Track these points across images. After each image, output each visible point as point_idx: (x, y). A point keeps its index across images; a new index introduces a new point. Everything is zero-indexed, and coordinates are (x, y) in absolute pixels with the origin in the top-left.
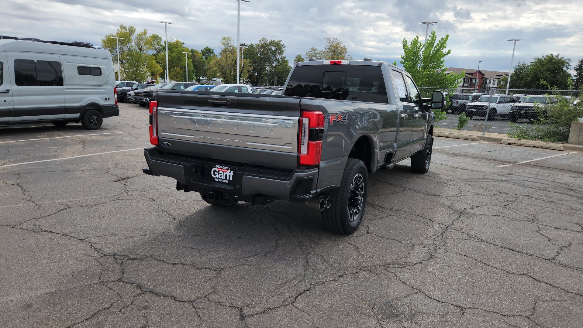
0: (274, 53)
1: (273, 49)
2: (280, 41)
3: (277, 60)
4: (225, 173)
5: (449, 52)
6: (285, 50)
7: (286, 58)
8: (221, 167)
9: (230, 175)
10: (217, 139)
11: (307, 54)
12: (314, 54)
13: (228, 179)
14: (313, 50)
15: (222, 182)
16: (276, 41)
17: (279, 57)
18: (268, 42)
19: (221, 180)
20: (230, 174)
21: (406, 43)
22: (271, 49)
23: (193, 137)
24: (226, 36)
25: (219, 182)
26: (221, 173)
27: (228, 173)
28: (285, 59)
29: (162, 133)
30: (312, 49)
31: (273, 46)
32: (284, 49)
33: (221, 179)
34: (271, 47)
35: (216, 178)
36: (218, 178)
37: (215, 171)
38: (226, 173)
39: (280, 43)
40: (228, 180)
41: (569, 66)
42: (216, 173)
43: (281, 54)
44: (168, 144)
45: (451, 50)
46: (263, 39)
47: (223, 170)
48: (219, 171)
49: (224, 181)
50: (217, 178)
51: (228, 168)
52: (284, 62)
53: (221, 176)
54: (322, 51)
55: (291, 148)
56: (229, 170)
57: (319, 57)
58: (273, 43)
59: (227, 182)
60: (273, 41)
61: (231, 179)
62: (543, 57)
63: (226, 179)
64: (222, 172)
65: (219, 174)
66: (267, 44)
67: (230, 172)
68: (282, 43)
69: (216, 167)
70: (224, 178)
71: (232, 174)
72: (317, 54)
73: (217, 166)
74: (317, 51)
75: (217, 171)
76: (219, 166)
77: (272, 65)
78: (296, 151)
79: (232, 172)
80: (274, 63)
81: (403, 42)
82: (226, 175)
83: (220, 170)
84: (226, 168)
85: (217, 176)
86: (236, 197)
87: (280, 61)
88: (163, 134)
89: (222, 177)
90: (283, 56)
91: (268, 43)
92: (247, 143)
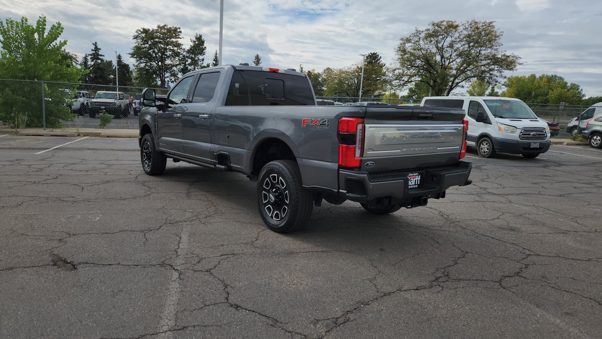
4: (414, 179)
8: (412, 175)
9: (418, 180)
10: (419, 149)
15: (414, 188)
23: (399, 151)
25: (411, 188)
26: (412, 180)
29: (368, 152)
33: (412, 185)
36: (410, 185)
38: (416, 179)
44: (372, 163)
47: (414, 177)
48: (410, 179)
49: (414, 186)
51: (417, 174)
55: (459, 147)
59: (417, 186)
61: (419, 183)
65: (410, 181)
67: (418, 177)
73: (409, 175)
79: (420, 176)
83: (411, 177)
84: (415, 174)
89: (413, 184)
92: (438, 149)
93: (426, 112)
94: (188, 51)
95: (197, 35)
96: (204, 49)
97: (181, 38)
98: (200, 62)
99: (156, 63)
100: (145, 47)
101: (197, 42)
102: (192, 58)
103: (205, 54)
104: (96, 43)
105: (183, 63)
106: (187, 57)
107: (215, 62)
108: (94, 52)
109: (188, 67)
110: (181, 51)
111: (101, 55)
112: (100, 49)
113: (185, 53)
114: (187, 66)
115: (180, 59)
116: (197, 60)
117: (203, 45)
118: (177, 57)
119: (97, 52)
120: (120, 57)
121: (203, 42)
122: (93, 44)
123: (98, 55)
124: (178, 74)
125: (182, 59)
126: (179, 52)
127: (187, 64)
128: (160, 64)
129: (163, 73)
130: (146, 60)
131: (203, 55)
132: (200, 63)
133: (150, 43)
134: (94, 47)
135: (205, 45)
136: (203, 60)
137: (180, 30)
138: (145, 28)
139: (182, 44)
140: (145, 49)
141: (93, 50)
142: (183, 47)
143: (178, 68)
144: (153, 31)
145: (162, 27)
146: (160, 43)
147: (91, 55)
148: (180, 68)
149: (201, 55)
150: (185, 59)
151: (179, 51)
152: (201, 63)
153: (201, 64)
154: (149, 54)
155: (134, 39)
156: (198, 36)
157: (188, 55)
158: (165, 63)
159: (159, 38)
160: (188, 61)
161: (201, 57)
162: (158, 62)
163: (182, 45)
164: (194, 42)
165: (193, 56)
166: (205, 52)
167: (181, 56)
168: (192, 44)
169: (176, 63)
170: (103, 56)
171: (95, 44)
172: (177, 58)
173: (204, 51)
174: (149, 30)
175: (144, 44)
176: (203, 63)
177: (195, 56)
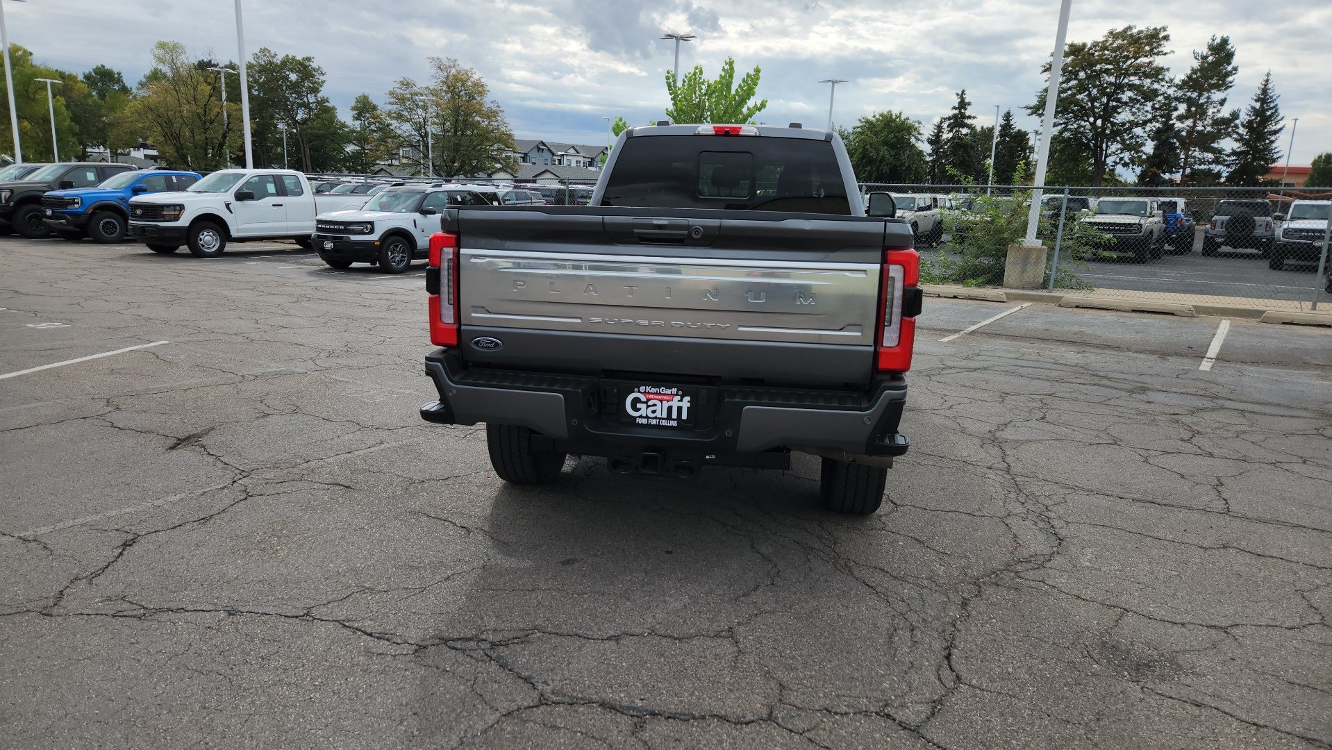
0: (295, 87)
1: (293, 77)
2: (309, 59)
3: (306, 106)
4: (666, 405)
5: (763, 105)
6: (324, 82)
7: (328, 102)
8: (654, 390)
9: (680, 409)
10: (654, 322)
11: (391, 93)
12: (409, 96)
13: (674, 415)
14: (406, 84)
15: (658, 427)
16: (299, 58)
17: (312, 98)
18: (278, 60)
19: (654, 422)
20: (680, 404)
21: (675, 81)
22: (287, 78)
23: (579, 321)
24: (166, 40)
25: (649, 426)
26: (655, 405)
27: (675, 403)
28: (327, 104)
29: (473, 315)
30: (402, 83)
31: (292, 70)
32: (322, 78)
33: (656, 418)
34: (287, 73)
35: (641, 417)
36: (647, 417)
37: (636, 401)
38: (670, 404)
39: (311, 63)
40: (674, 420)
41: (920, 134)
42: (639, 405)
43: (315, 90)
44: (492, 342)
45: (766, 102)
46: (263, 51)
47: (661, 397)
48: (648, 400)
49: (664, 423)
50: (644, 417)
51: (674, 390)
52: (325, 111)
53: (654, 412)
54: (426, 88)
55: (859, 334)
56: (677, 394)
57: (422, 104)
58: (289, 63)
59: (674, 423)
60: (290, 57)
61: (684, 416)
62: (874, 117)
63: (669, 417)
64: (658, 403)
65: (648, 406)
66: (276, 65)
67: (681, 400)
68: (314, 65)
69: (639, 392)
70: (665, 415)
71: (686, 403)
72: (416, 94)
73: (642, 389)
74: (416, 89)
75: (643, 398)
76: (648, 389)
77: (294, 119)
78: (871, 342)
79: (688, 398)
80: (297, 114)
81: (668, 78)
82: (670, 409)
83: (651, 396)
84: (669, 391)
85: (643, 412)
86: (707, 457)
87: (313, 110)
88: (475, 317)
89: (658, 414)
90: (319, 95)
91: (278, 62)
92: (740, 329)
93: (655, 222)
94: (1184, 85)
95: (1213, 40)
96: (1228, 74)
97: (1165, 54)
98: (1214, 107)
99: (1091, 124)
100: (1070, 89)
101: (1210, 59)
102: (1190, 102)
103: (1230, 87)
104: (963, 92)
105: (1162, 116)
106: (1177, 99)
107: (1258, 105)
108: (957, 111)
109: (1174, 124)
110: (1163, 86)
111: (969, 117)
112: (969, 104)
113: (1171, 92)
114: (1171, 122)
115: (1157, 106)
116: (1202, 104)
117: (1229, 64)
118: (1148, 103)
119: (963, 111)
120: (1010, 116)
121: (1230, 56)
122: (957, 94)
123: (963, 116)
124: (1143, 144)
125: (1161, 107)
126: (1156, 90)
127: (1173, 117)
128: (1099, 122)
129: (1104, 145)
130: (1066, 119)
131: (1225, 89)
132: (1210, 111)
133: (1082, 75)
134: (959, 100)
135: (1235, 61)
136: (1222, 102)
137: (1165, 33)
138: (1076, 42)
139: (1165, 67)
140: (1069, 92)
141: (955, 108)
142: (1168, 76)
143: (1148, 129)
144: (1095, 44)
145: (1119, 33)
146: (1107, 71)
147: (949, 119)
148: (1154, 129)
149: (1219, 90)
150: (1169, 104)
151: (1156, 86)
152: (1215, 110)
153: (1213, 113)
154: (1077, 103)
155: (1045, 71)
156: (1218, 40)
157: (1180, 94)
158: (1115, 121)
159: (1107, 61)
160: (1176, 109)
161: (1216, 96)
162: (1095, 121)
163: (1168, 69)
164: (1204, 58)
165: (1195, 95)
166: (1231, 82)
167: (1161, 98)
168: (1196, 64)
169: (1146, 116)
170: (974, 118)
171: (962, 96)
172: (1150, 104)
173: (1230, 79)
174: (1084, 45)
175: (1067, 81)
176: (1218, 111)
177: (1200, 96)
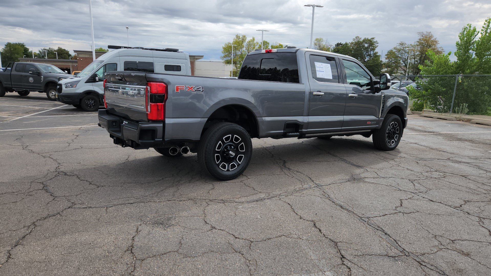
0: (367, 49)
1: (366, 45)
2: (373, 39)
3: (370, 55)
6: (378, 46)
7: (378, 53)
11: (396, 48)
12: (403, 48)
14: (402, 44)
16: (369, 38)
17: (372, 53)
18: (361, 40)
22: (364, 46)
24: (319, 38)
30: (400, 44)
31: (366, 43)
32: (377, 45)
34: (364, 44)
39: (373, 40)
43: (373, 50)
46: (356, 37)
52: (376, 56)
54: (410, 45)
57: (408, 51)
58: (365, 41)
60: (366, 38)
66: (361, 42)
68: (375, 40)
72: (406, 47)
73: (124, 121)
74: (406, 45)
77: (364, 60)
80: (366, 58)
87: (372, 57)
90: (375, 51)
91: (362, 41)
92: (130, 105)
